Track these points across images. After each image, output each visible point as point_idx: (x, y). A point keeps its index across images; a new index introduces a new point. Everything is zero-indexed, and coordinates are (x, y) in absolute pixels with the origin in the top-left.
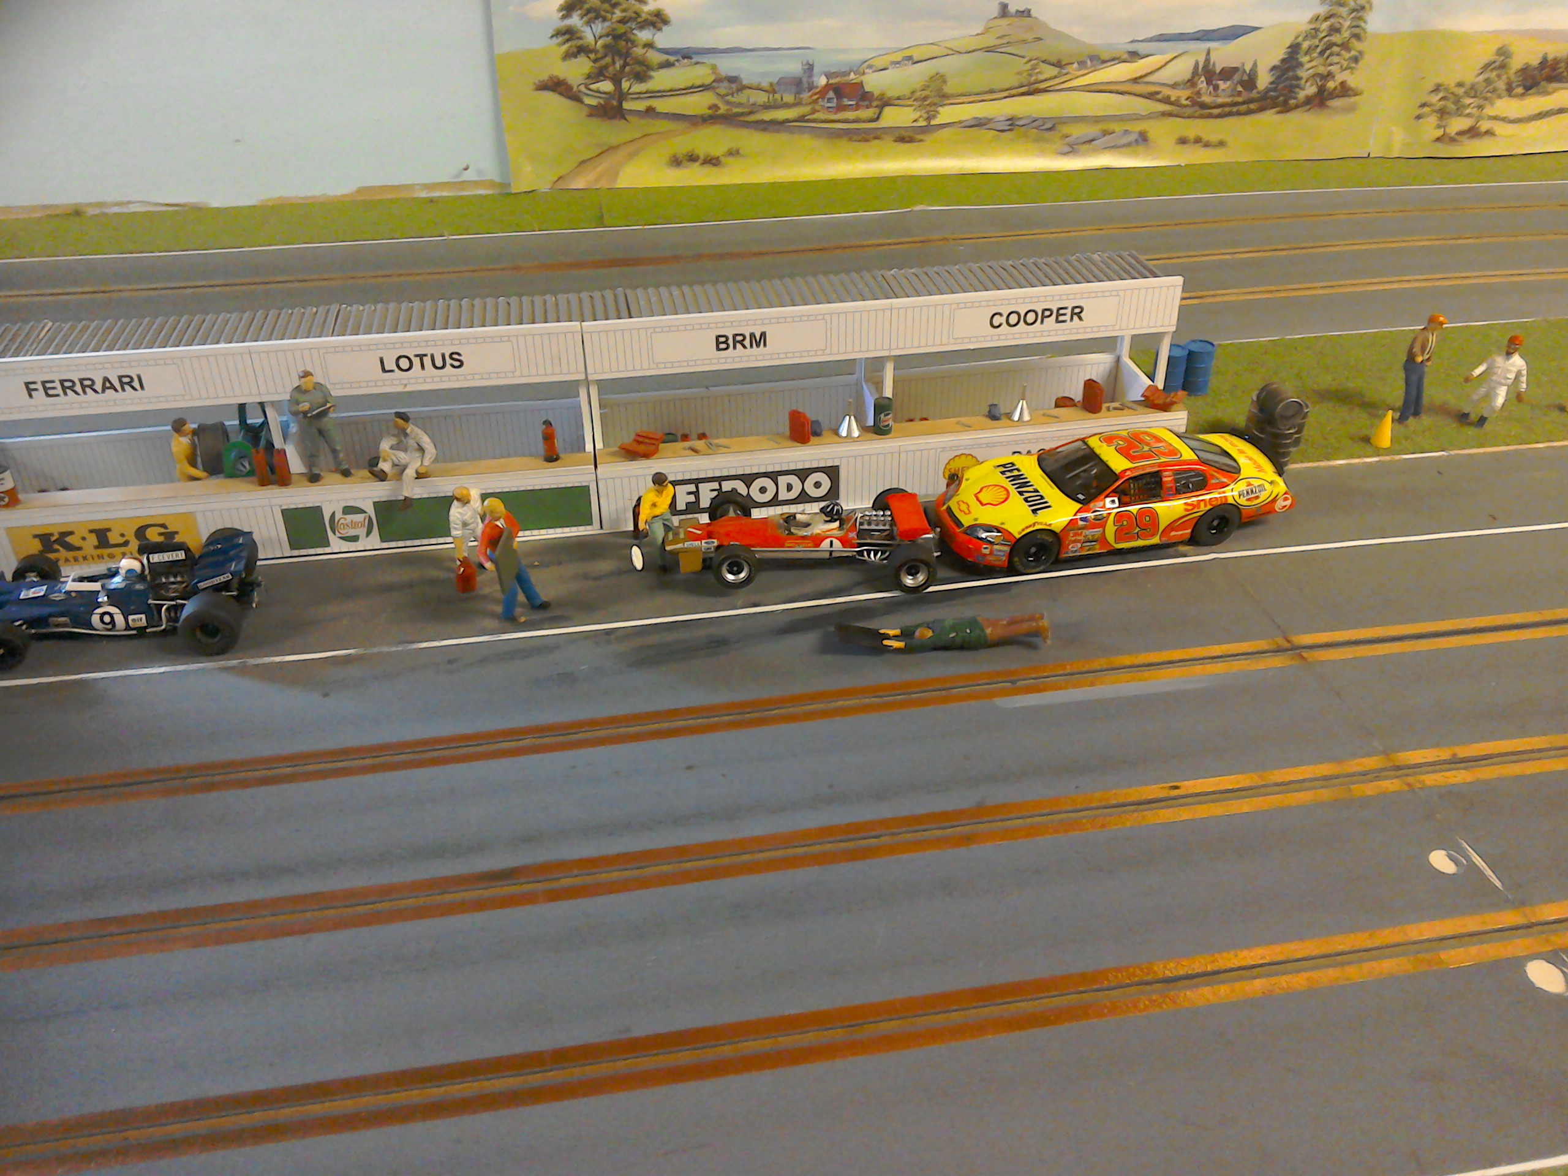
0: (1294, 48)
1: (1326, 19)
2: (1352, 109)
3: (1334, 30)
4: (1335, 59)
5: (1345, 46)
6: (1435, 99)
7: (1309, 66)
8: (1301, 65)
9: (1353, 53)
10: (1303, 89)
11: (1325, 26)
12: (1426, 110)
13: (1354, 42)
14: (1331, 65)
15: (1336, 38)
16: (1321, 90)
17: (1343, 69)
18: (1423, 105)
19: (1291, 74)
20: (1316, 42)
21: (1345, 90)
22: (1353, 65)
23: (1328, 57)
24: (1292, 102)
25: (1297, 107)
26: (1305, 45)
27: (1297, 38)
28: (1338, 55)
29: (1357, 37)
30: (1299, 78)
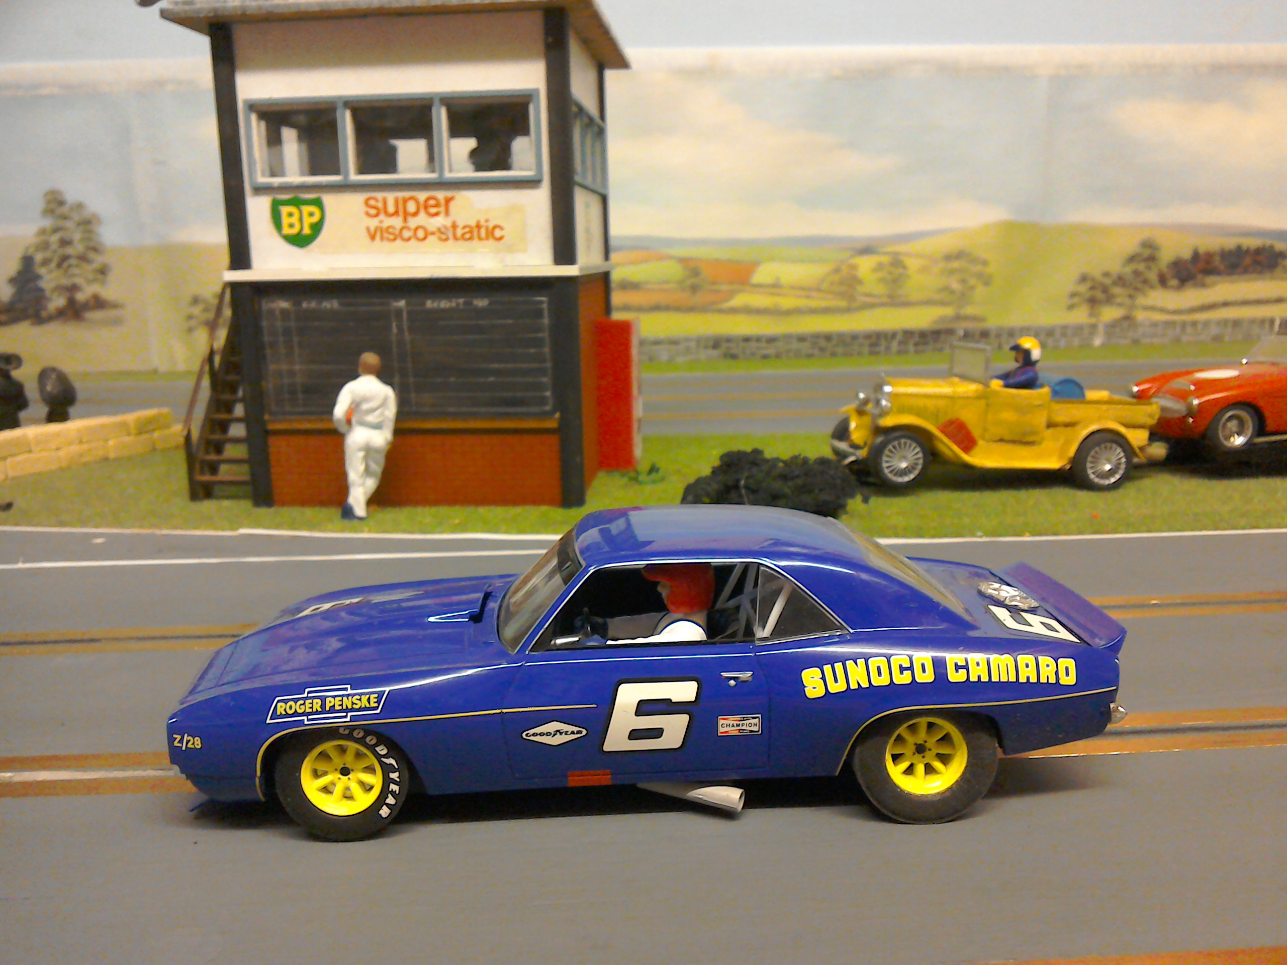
0: (27, 261)
1: (56, 230)
2: (117, 322)
3: (64, 243)
4: (76, 271)
5: (83, 258)
6: (197, 310)
7: (49, 279)
8: (38, 277)
9: (96, 265)
10: (49, 300)
11: (54, 239)
12: (193, 323)
13: (91, 255)
14: (73, 275)
15: (69, 251)
16: (72, 302)
17: (90, 282)
18: (190, 317)
19: (31, 285)
20: (48, 254)
21: (99, 303)
22: (100, 276)
23: (66, 272)
24: (44, 314)
25: (50, 319)
26: (39, 257)
27: (27, 248)
28: (77, 266)
29: (95, 250)
30: (41, 290)
